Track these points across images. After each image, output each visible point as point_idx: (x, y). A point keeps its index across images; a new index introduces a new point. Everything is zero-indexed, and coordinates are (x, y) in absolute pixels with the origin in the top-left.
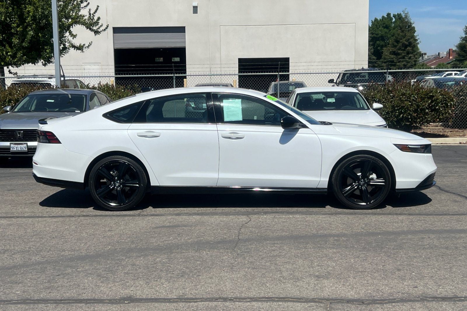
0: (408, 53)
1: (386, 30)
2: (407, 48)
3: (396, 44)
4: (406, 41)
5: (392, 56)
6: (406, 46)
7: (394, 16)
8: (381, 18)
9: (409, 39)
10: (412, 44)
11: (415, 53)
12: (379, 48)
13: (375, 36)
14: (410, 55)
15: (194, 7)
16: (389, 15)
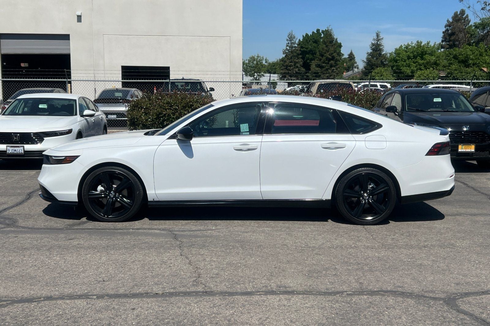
0: (331, 66)
1: (314, 44)
2: (330, 61)
3: (321, 57)
4: (329, 55)
5: (317, 69)
6: (329, 60)
7: (323, 32)
8: (311, 34)
9: (332, 54)
10: (335, 58)
11: (338, 66)
12: (308, 61)
13: (305, 50)
14: (333, 68)
15: (78, 16)
16: (318, 30)
